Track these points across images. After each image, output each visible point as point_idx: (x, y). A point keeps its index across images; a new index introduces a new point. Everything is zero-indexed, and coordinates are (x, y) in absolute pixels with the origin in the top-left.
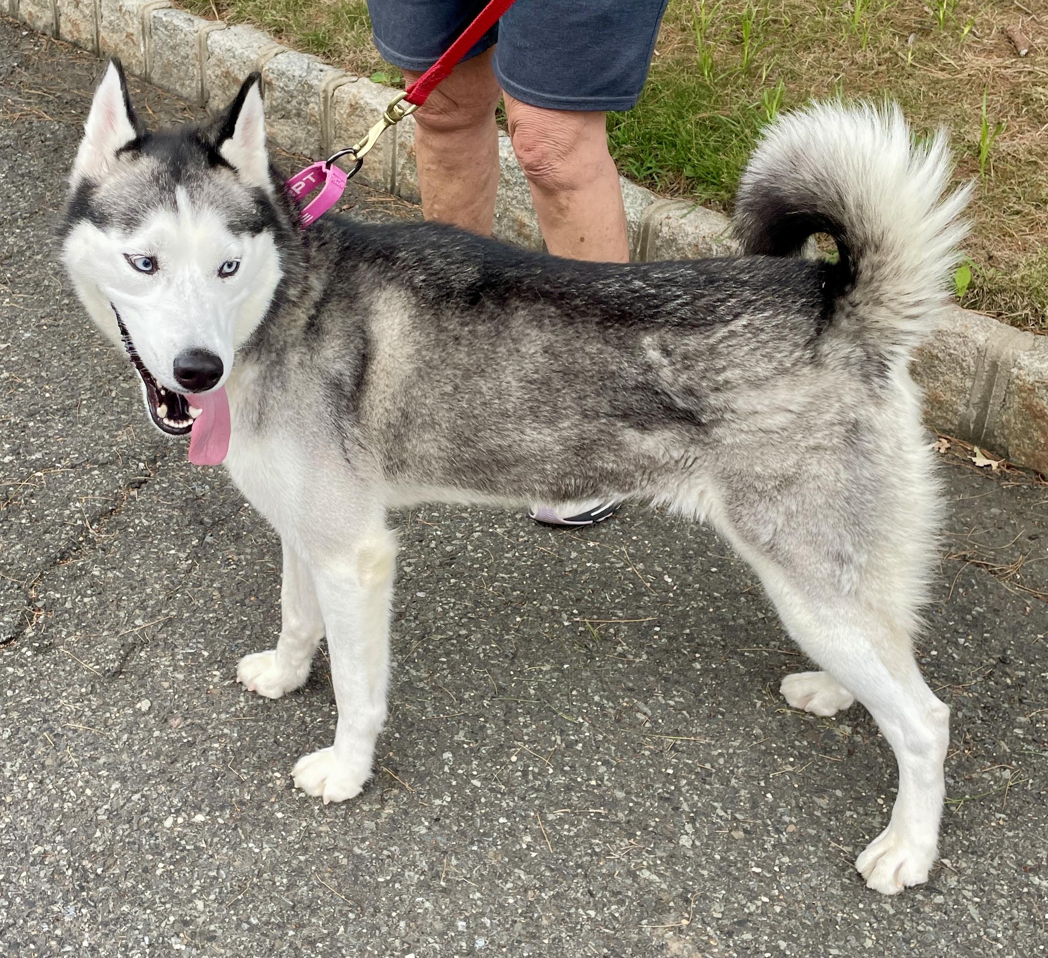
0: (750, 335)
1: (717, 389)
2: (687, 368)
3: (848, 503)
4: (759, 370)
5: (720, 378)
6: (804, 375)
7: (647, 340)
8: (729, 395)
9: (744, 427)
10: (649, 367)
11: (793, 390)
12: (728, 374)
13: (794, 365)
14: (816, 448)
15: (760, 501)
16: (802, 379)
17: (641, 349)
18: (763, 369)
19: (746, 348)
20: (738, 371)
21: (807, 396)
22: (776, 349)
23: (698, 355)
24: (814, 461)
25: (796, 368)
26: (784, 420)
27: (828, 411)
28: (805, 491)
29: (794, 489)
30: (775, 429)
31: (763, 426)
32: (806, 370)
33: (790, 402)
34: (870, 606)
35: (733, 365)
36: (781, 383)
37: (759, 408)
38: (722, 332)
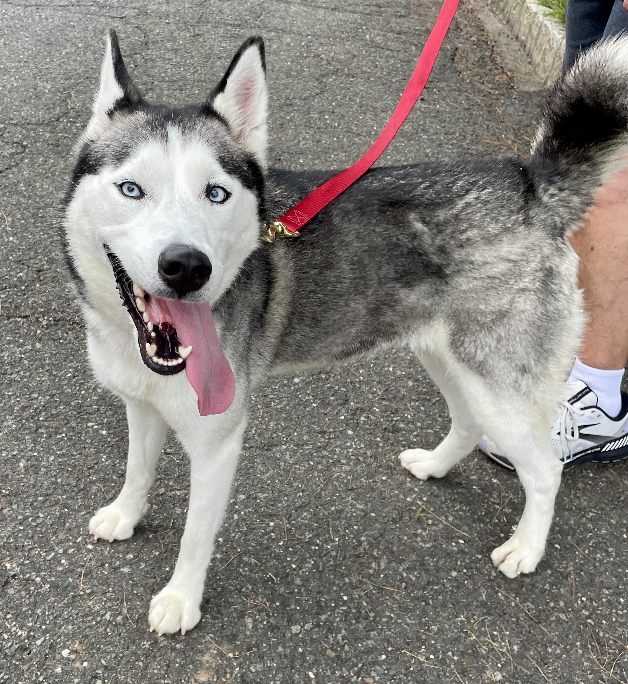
0: (480, 205)
1: (461, 246)
2: (440, 232)
3: (539, 330)
4: (490, 229)
5: (464, 237)
6: (519, 232)
7: (412, 216)
8: (469, 250)
9: (477, 275)
10: (415, 236)
11: (513, 243)
12: (469, 234)
13: (513, 225)
14: (523, 290)
15: (481, 331)
16: (518, 234)
17: (409, 222)
18: (493, 228)
19: (479, 215)
20: (475, 231)
21: (521, 248)
22: (500, 214)
23: (447, 222)
24: (521, 300)
25: (515, 227)
26: (504, 268)
27: (533, 261)
28: (512, 322)
29: (505, 321)
30: (498, 275)
31: (490, 274)
32: (521, 228)
33: (510, 252)
34: (535, 402)
35: (471, 226)
36: (505, 239)
37: (489, 260)
38: (461, 204)
